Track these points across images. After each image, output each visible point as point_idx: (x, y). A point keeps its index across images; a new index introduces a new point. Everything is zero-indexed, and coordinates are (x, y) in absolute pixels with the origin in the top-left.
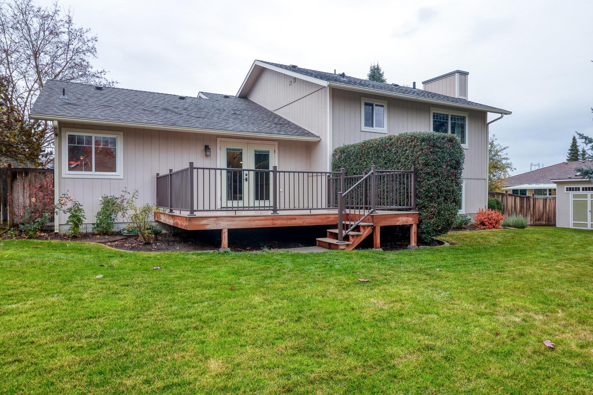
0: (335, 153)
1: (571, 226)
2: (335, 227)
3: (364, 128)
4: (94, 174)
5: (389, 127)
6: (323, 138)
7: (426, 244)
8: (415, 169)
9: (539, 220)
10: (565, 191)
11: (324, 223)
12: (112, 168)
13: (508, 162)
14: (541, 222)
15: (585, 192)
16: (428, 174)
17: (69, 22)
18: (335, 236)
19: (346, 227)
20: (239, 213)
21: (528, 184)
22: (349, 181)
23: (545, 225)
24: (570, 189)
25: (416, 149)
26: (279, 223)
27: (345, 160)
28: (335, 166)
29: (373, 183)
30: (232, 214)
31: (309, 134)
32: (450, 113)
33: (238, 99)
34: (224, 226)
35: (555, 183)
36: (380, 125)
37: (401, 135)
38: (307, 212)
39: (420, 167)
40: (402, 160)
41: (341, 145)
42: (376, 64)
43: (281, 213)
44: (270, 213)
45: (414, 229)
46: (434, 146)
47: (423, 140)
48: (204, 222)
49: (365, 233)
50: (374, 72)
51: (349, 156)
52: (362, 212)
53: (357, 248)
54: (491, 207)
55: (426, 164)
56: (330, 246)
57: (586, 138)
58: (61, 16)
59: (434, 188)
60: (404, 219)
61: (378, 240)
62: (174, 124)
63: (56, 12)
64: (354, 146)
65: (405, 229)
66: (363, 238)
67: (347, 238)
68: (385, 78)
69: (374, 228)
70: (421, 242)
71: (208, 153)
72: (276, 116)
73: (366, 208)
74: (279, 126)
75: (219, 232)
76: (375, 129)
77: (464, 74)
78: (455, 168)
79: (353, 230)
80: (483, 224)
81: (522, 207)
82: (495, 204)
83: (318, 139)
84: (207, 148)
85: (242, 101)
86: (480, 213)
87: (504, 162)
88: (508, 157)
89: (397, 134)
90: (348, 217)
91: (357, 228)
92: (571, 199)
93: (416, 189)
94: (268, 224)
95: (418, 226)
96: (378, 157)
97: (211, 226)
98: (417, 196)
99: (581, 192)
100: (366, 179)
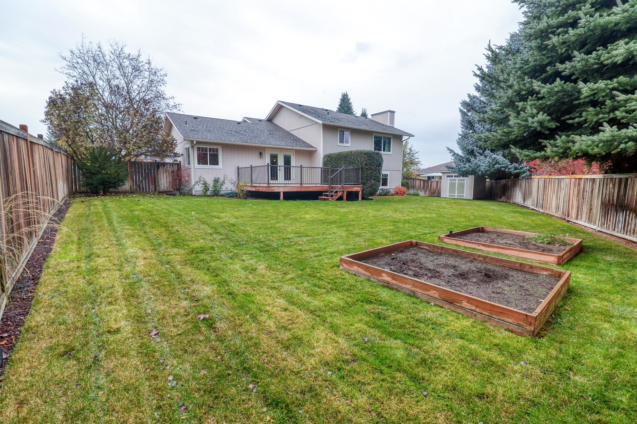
0: (325, 157)
1: (448, 197)
2: (327, 192)
3: (339, 144)
4: (209, 166)
5: (351, 143)
6: (318, 149)
7: (366, 199)
8: (362, 167)
9: (434, 193)
10: (446, 177)
11: (322, 190)
12: (217, 163)
13: (419, 160)
14: (434, 195)
15: (455, 178)
16: (367, 169)
17: (149, 63)
18: (327, 196)
19: (332, 192)
20: (287, 185)
21: (436, 173)
22: (333, 171)
23: (437, 196)
24: (448, 176)
25: (362, 158)
26: (303, 190)
27: (330, 161)
28: (325, 164)
29: (343, 173)
30: (284, 185)
31: (311, 146)
32: (383, 136)
33: (267, 122)
34: (281, 190)
35: (441, 173)
36: (347, 142)
37: (356, 150)
38: (315, 185)
39: (363, 166)
40: (356, 162)
41: (327, 153)
42: (345, 92)
43: (304, 185)
44: (299, 185)
45: (360, 193)
46: (370, 157)
47: (365, 154)
48: (274, 188)
49: (339, 194)
50: (344, 97)
51: (332, 159)
52: (338, 186)
53: (337, 200)
54: (403, 185)
55: (366, 165)
56: (325, 199)
57: (451, 150)
58: (143, 59)
59: (369, 175)
60: (356, 189)
61: (345, 197)
62: (247, 142)
63: (139, 55)
64: (334, 154)
65: (357, 193)
66: (339, 196)
67: (332, 196)
68: (351, 102)
69: (343, 192)
70: (363, 198)
71: (262, 156)
72: (292, 135)
73: (340, 184)
74: (295, 142)
75: (279, 193)
76: (345, 144)
77: (393, 112)
78: (379, 167)
79: (334, 193)
80: (397, 194)
81: (424, 186)
82: (405, 184)
83: (315, 149)
84: (261, 154)
85: (269, 124)
86: (397, 188)
87: (416, 160)
88: (419, 157)
89: (354, 150)
90: (332, 188)
91: (336, 192)
92: (449, 182)
93: (361, 176)
94: (299, 190)
95: (362, 192)
96: (346, 160)
97: (276, 190)
98: (362, 179)
99: (453, 178)
100: (340, 171)
